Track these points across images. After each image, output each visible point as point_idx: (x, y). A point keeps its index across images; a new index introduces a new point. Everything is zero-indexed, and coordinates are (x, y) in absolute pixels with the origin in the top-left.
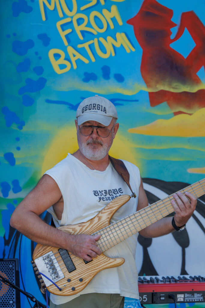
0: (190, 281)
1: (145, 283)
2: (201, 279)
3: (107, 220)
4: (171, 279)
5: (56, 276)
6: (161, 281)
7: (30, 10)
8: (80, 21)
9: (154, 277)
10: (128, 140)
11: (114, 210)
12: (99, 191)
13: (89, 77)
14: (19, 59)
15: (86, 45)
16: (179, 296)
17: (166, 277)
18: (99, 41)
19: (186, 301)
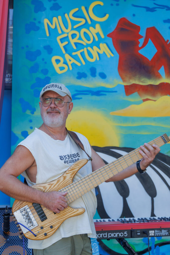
0: (159, 221)
1: (125, 223)
2: (166, 220)
3: (70, 179)
4: (144, 219)
5: (31, 224)
6: (137, 221)
7: (38, 29)
8: (73, 36)
9: (132, 219)
10: (110, 120)
11: (75, 171)
12: (64, 156)
13: (81, 76)
14: (31, 64)
15: (78, 53)
16: (150, 232)
17: (140, 219)
18: (87, 50)
19: (156, 235)
